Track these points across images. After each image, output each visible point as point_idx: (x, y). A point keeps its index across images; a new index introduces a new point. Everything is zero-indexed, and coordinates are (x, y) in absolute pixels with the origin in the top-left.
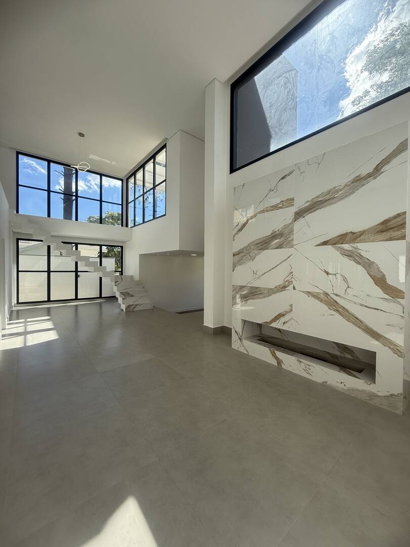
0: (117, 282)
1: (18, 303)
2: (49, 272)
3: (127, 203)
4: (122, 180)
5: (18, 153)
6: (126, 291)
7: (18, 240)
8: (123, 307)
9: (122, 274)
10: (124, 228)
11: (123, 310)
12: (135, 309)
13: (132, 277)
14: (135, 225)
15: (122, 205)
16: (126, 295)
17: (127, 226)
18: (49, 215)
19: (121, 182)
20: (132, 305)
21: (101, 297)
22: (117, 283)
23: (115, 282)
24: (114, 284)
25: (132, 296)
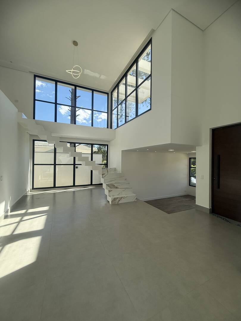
0: (104, 174)
1: (33, 188)
2: (55, 165)
3: (112, 111)
4: (108, 94)
5: (35, 76)
6: (111, 183)
7: (34, 141)
8: (110, 199)
9: (107, 167)
10: (109, 129)
11: (109, 202)
12: (120, 202)
13: (115, 169)
14: (118, 127)
15: (108, 113)
16: (111, 186)
17: (111, 128)
18: (56, 121)
19: (107, 95)
20: (118, 198)
21: (91, 184)
22: (104, 176)
23: (102, 175)
24: (101, 176)
25: (117, 188)
